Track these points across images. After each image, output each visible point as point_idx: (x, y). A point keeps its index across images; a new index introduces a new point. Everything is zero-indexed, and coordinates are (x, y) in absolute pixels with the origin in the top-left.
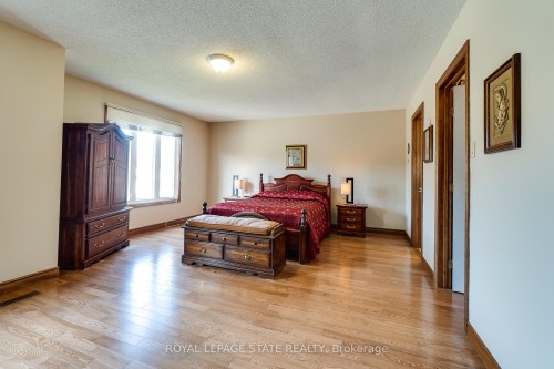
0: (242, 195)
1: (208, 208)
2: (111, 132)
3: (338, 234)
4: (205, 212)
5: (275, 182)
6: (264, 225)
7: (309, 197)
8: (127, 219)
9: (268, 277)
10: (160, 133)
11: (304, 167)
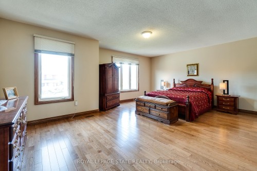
0: (165, 89)
1: (147, 93)
2: (113, 66)
3: (218, 111)
4: (145, 95)
5: (181, 83)
6: (166, 101)
7: (199, 90)
8: (119, 96)
9: (167, 124)
10: (130, 64)
11: (197, 75)
